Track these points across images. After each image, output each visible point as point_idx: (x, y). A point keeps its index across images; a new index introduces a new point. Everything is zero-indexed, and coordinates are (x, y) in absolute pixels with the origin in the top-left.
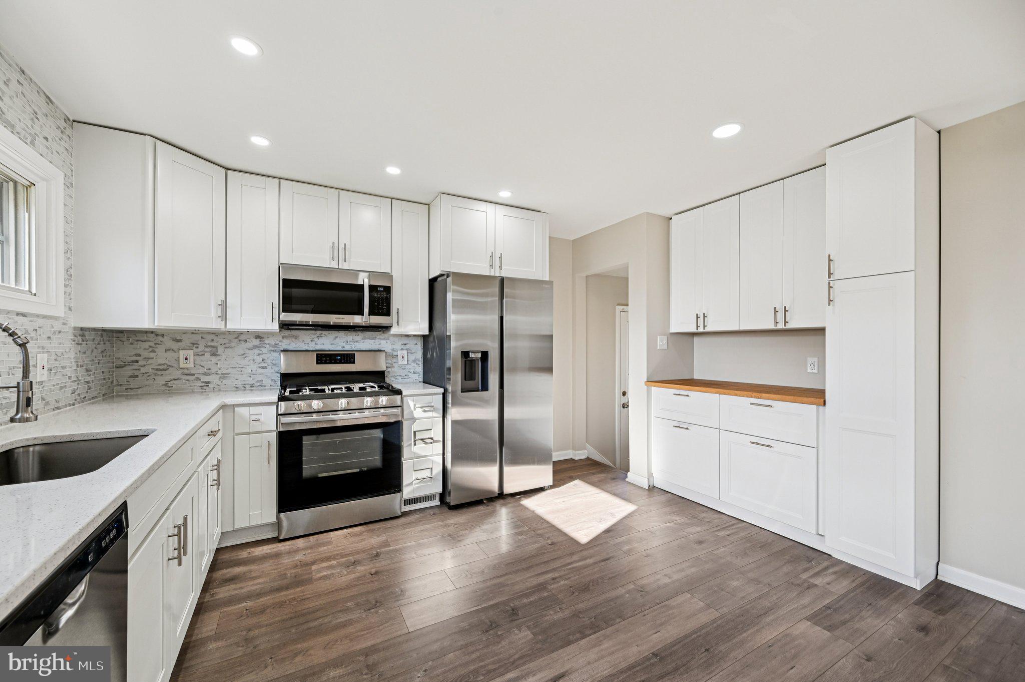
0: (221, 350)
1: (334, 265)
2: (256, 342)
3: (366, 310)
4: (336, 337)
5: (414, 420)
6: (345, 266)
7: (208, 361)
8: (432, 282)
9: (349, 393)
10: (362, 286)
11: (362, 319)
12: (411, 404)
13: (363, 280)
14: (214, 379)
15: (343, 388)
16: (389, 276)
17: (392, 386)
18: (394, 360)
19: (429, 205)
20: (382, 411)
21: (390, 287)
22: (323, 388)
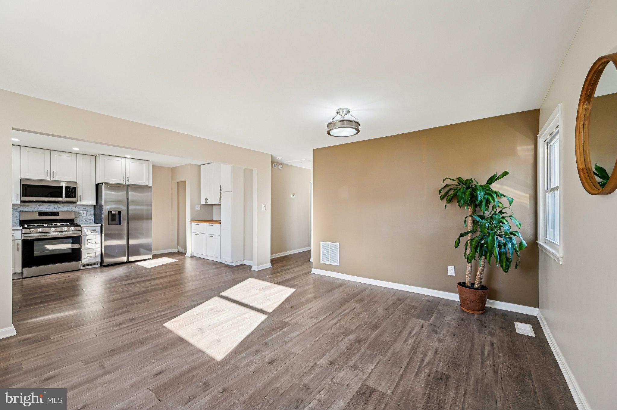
1: (48, 179)
3: (64, 195)
4: (49, 206)
5: (86, 235)
6: (52, 179)
8: (97, 185)
9: (56, 226)
10: (62, 187)
11: (62, 199)
12: (86, 230)
13: (63, 185)
15: (53, 224)
16: (76, 183)
17: (76, 224)
18: (79, 214)
19: (96, 156)
20: (72, 232)
21: (76, 187)
22: (43, 224)
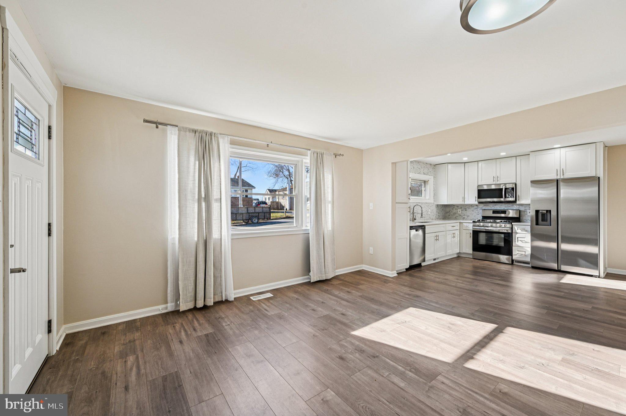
0: (467, 209)
1: (495, 183)
2: (476, 207)
3: (504, 196)
4: (500, 205)
5: (517, 233)
7: (464, 212)
11: (502, 200)
12: (516, 228)
13: (503, 187)
14: (466, 217)
16: (515, 184)
20: (504, 229)
21: (514, 188)
